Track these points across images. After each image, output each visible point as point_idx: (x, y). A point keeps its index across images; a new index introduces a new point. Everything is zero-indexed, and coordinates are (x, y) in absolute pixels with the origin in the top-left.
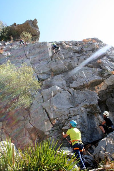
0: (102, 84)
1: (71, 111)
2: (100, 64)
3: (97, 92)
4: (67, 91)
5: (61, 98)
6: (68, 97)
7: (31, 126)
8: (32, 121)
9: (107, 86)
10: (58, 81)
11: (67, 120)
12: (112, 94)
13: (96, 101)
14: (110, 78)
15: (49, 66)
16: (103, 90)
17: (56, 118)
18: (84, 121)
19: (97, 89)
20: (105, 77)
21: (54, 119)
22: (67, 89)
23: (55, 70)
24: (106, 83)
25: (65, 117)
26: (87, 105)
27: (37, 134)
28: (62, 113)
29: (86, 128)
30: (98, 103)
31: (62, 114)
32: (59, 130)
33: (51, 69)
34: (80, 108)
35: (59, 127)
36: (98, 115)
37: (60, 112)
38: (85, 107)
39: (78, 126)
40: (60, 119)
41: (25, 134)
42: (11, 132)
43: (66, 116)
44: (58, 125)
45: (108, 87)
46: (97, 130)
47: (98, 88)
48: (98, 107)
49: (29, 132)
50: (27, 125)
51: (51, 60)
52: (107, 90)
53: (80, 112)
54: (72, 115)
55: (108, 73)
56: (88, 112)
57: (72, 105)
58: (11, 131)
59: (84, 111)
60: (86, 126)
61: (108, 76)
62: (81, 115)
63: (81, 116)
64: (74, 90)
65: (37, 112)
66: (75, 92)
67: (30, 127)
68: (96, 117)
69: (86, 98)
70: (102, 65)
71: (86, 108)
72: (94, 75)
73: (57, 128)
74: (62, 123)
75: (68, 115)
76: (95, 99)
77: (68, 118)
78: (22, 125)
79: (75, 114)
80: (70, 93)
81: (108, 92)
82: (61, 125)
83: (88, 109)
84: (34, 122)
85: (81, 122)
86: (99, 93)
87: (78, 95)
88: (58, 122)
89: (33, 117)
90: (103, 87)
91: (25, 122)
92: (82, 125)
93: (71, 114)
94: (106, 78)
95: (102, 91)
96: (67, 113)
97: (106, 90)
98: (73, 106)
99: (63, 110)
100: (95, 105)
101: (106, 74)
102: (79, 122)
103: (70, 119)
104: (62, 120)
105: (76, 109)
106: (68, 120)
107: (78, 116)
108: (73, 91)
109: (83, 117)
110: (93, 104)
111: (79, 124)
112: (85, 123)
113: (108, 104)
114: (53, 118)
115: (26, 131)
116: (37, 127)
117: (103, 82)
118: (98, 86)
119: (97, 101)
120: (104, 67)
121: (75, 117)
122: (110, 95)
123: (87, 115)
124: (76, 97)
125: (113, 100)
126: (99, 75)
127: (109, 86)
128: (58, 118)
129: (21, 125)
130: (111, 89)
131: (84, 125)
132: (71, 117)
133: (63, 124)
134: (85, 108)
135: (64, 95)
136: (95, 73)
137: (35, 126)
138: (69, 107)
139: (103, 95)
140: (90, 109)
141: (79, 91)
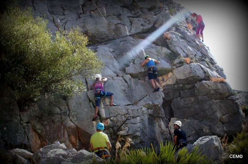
0: (170, 75)
1: (130, 111)
2: (167, 40)
3: (162, 85)
4: (121, 78)
5: (114, 87)
6: (123, 88)
7: (72, 124)
8: (73, 116)
9: (176, 79)
10: (106, 57)
11: (124, 122)
12: (181, 92)
13: (160, 99)
14: (182, 67)
15: (82, 25)
16: (171, 85)
17: (109, 118)
18: (145, 127)
19: (162, 82)
20: (175, 65)
21: (107, 119)
22: (120, 74)
23: (92, 33)
24: (176, 75)
25: (121, 118)
26: (149, 104)
27: (78, 136)
28: (118, 111)
29: (146, 137)
30: (163, 104)
31: (118, 113)
32: (112, 135)
33: (86, 30)
34: (141, 107)
35: (113, 131)
36: (160, 120)
37: (115, 109)
38: (146, 106)
39: (138, 132)
40: (114, 119)
41: (62, 134)
42: (42, 130)
43: (123, 116)
44: (112, 128)
45: (178, 82)
46: (157, 141)
47: (163, 80)
48: (162, 110)
49: (68, 133)
50: (66, 121)
51: (82, 12)
52: (176, 86)
53: (141, 113)
54: (130, 116)
55: (179, 59)
56: (150, 115)
57: (128, 100)
58: (42, 128)
59: (145, 112)
60: (147, 134)
61: (180, 64)
62: (142, 118)
63: (142, 120)
64: (131, 77)
65: (80, 104)
66: (132, 81)
67: (71, 126)
68: (157, 123)
69: (147, 94)
70: (171, 43)
71: (148, 109)
72: (159, 58)
73: (110, 132)
74: (118, 125)
75: (126, 115)
76: (160, 96)
77: (125, 119)
78: (58, 121)
79: (134, 115)
80: (126, 82)
81: (176, 89)
82: (116, 129)
83: (150, 110)
84: (76, 119)
85: (142, 128)
86: (164, 88)
87: (136, 87)
88: (113, 124)
89: (74, 110)
90: (171, 80)
91: (63, 117)
92: (143, 132)
93: (129, 114)
94: (177, 67)
95: (168, 85)
96: (124, 112)
97: (174, 85)
98: (130, 103)
99: (119, 107)
100: (159, 106)
101: (176, 61)
102: (140, 127)
103: (128, 121)
104: (117, 121)
105: (135, 108)
106: (126, 122)
107: (138, 118)
108: (130, 80)
109: (144, 121)
110: (158, 104)
111: (139, 130)
112: (146, 130)
113: (175, 106)
114: (105, 117)
115: (64, 131)
116: (81, 127)
117: (171, 73)
118: (163, 76)
119: (162, 101)
120: (174, 48)
121: (134, 119)
122: (178, 94)
123: (148, 119)
124: (134, 89)
125: (181, 102)
126: (167, 60)
127: (180, 80)
128: (112, 118)
129: (56, 120)
130: (181, 85)
131: (145, 132)
132: (129, 118)
133: (118, 128)
134: (146, 108)
135: (118, 85)
136: (160, 55)
137: (78, 125)
138: (126, 104)
139: (169, 92)
140: (152, 110)
141: (137, 81)
